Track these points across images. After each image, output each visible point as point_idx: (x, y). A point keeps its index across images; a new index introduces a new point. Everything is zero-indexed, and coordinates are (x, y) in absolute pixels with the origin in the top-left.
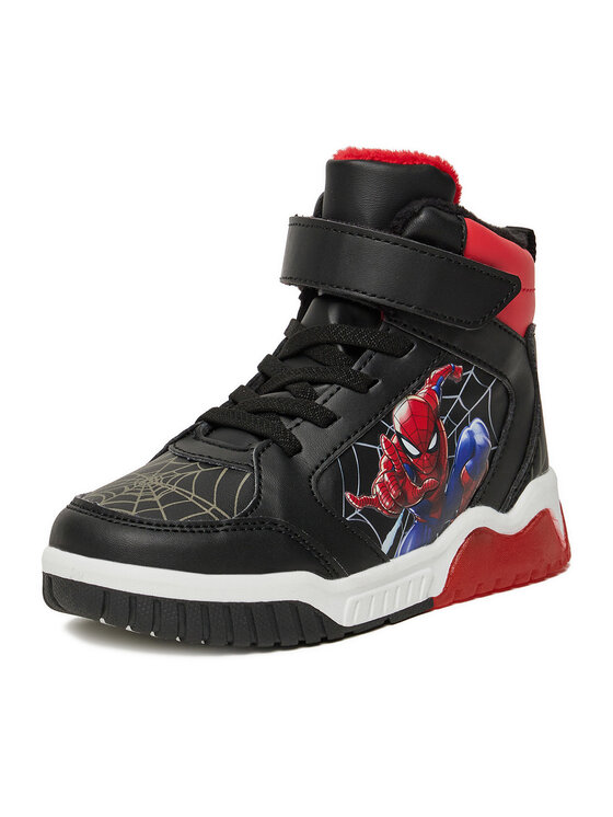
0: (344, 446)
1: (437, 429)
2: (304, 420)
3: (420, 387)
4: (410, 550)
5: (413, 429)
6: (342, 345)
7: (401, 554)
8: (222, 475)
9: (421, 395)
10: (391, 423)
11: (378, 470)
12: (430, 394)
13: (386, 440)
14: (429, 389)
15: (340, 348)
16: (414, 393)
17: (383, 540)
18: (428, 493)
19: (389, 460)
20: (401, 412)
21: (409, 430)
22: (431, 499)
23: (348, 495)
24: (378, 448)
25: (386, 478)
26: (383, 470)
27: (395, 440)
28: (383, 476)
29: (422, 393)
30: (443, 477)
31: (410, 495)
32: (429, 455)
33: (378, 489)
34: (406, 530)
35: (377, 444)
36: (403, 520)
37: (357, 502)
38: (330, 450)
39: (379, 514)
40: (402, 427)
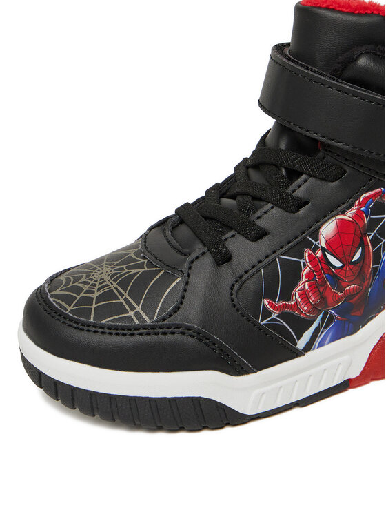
0: (269, 259)
1: (362, 244)
2: (239, 233)
3: (349, 208)
4: (330, 342)
5: (337, 245)
6: (286, 169)
7: (318, 347)
8: (157, 277)
9: (349, 215)
10: (317, 239)
11: (299, 279)
12: (358, 215)
13: (310, 255)
14: (358, 210)
15: (284, 172)
16: (343, 213)
17: (299, 337)
18: (349, 296)
19: (312, 271)
20: (328, 230)
21: (334, 246)
22: (352, 301)
23: (266, 302)
24: (301, 261)
25: (307, 287)
26: (304, 279)
27: (319, 254)
28: (303, 284)
29: (351, 213)
30: (366, 283)
31: (330, 300)
32: (351, 266)
33: (297, 296)
34: (325, 328)
35: (302, 257)
36: (322, 320)
37: (274, 307)
38: (255, 262)
39: (297, 316)
40: (327, 243)
